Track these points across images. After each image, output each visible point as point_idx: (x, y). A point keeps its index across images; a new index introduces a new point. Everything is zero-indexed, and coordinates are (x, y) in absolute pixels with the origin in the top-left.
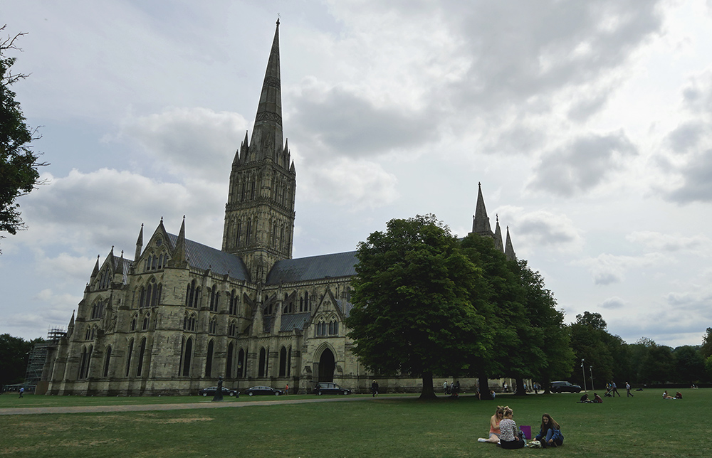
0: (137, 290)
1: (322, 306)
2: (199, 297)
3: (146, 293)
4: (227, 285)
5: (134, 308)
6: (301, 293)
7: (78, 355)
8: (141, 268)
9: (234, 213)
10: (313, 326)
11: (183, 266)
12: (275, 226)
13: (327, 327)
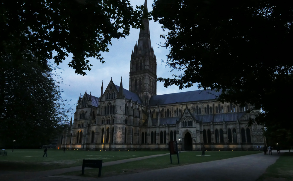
0: (103, 108)
1: (184, 114)
2: (128, 111)
3: (107, 109)
4: (137, 106)
5: (102, 115)
6: (166, 109)
7: (76, 134)
8: (104, 99)
9: (133, 76)
10: (181, 123)
11: (123, 98)
12: (151, 82)
13: (187, 124)
